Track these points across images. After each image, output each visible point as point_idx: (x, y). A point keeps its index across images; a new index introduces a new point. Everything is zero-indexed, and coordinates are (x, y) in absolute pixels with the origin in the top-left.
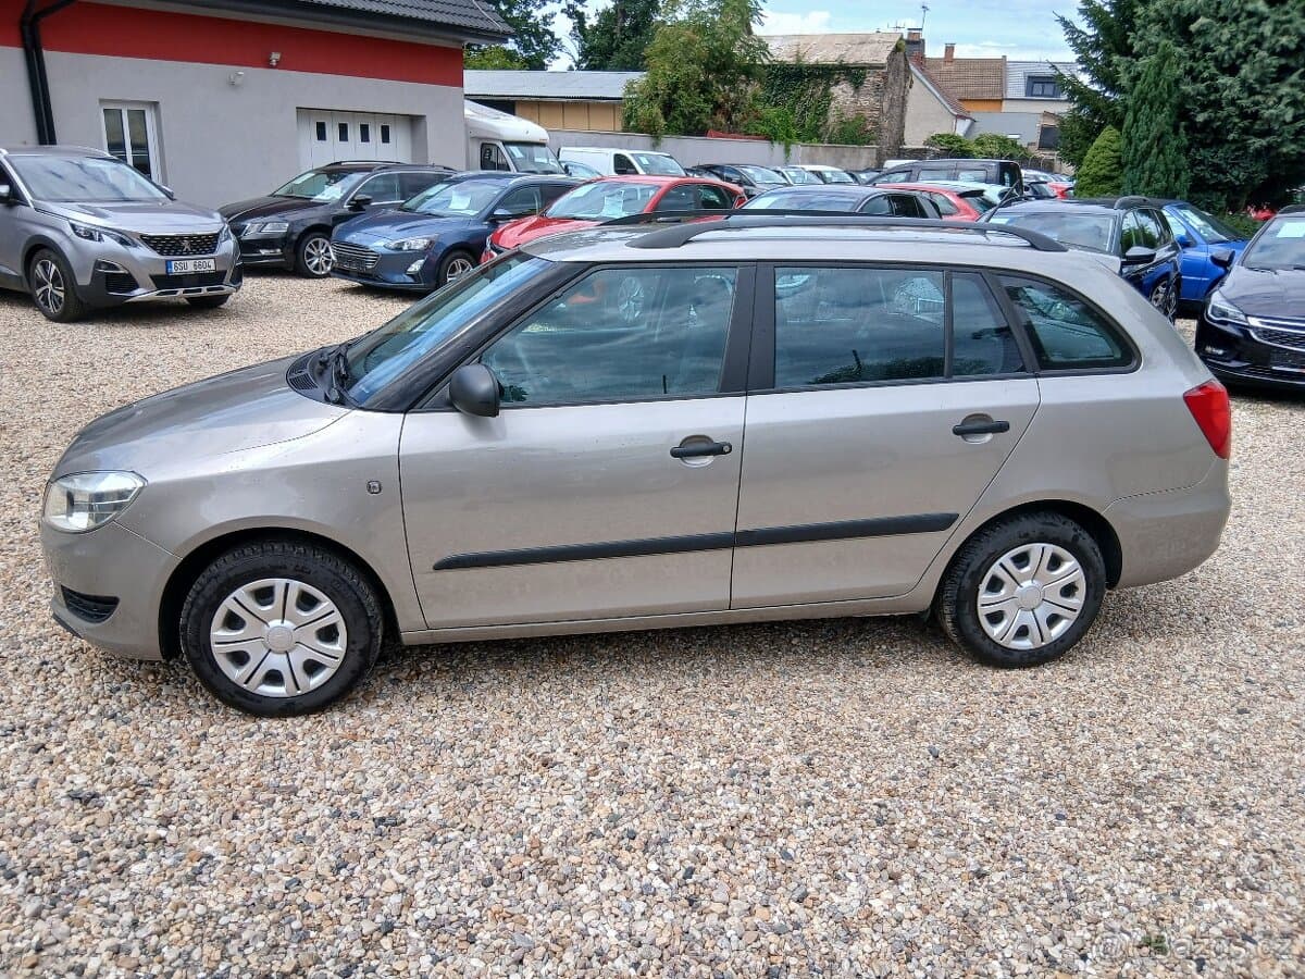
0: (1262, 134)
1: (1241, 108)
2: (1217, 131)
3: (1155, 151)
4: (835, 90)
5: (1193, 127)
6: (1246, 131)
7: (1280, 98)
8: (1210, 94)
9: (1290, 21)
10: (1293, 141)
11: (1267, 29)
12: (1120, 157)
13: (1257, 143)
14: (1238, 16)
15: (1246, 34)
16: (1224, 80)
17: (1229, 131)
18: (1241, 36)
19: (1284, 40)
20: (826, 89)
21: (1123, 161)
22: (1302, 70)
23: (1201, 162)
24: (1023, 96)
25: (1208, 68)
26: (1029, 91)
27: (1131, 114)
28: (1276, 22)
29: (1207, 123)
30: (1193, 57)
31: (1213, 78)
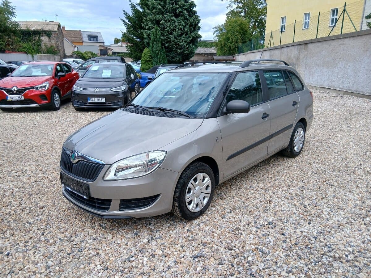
0: (180, 49)
1: (175, 43)
2: (170, 48)
3: (159, 54)
4: (42, 38)
5: (165, 47)
6: (177, 48)
7: (183, 40)
8: (168, 39)
9: (180, 22)
10: (186, 50)
11: (177, 24)
12: (151, 55)
13: (180, 51)
14: (170, 20)
15: (172, 25)
16: (170, 36)
17: (174, 48)
18: (171, 25)
19: (181, 27)
20: (39, 38)
21: (152, 56)
22: (185, 34)
23: (168, 56)
24: (88, 41)
25: (165, 33)
26: (90, 40)
27: (152, 44)
28: (178, 22)
29: (168, 46)
30: (161, 30)
31: (167, 35)
